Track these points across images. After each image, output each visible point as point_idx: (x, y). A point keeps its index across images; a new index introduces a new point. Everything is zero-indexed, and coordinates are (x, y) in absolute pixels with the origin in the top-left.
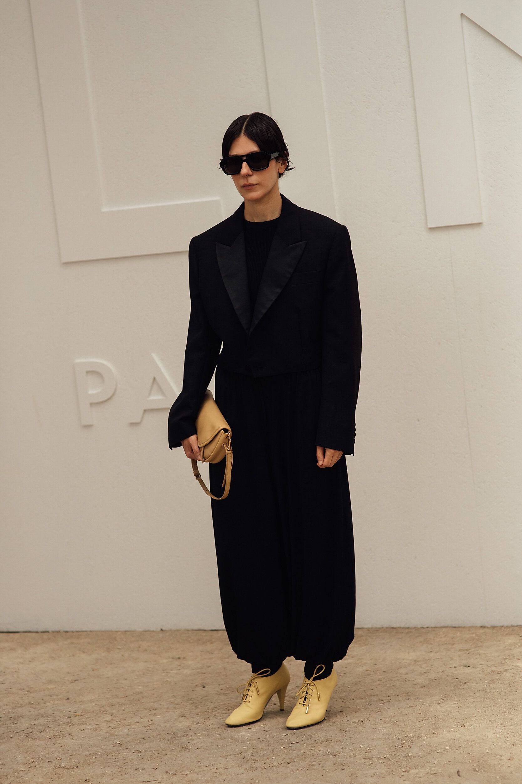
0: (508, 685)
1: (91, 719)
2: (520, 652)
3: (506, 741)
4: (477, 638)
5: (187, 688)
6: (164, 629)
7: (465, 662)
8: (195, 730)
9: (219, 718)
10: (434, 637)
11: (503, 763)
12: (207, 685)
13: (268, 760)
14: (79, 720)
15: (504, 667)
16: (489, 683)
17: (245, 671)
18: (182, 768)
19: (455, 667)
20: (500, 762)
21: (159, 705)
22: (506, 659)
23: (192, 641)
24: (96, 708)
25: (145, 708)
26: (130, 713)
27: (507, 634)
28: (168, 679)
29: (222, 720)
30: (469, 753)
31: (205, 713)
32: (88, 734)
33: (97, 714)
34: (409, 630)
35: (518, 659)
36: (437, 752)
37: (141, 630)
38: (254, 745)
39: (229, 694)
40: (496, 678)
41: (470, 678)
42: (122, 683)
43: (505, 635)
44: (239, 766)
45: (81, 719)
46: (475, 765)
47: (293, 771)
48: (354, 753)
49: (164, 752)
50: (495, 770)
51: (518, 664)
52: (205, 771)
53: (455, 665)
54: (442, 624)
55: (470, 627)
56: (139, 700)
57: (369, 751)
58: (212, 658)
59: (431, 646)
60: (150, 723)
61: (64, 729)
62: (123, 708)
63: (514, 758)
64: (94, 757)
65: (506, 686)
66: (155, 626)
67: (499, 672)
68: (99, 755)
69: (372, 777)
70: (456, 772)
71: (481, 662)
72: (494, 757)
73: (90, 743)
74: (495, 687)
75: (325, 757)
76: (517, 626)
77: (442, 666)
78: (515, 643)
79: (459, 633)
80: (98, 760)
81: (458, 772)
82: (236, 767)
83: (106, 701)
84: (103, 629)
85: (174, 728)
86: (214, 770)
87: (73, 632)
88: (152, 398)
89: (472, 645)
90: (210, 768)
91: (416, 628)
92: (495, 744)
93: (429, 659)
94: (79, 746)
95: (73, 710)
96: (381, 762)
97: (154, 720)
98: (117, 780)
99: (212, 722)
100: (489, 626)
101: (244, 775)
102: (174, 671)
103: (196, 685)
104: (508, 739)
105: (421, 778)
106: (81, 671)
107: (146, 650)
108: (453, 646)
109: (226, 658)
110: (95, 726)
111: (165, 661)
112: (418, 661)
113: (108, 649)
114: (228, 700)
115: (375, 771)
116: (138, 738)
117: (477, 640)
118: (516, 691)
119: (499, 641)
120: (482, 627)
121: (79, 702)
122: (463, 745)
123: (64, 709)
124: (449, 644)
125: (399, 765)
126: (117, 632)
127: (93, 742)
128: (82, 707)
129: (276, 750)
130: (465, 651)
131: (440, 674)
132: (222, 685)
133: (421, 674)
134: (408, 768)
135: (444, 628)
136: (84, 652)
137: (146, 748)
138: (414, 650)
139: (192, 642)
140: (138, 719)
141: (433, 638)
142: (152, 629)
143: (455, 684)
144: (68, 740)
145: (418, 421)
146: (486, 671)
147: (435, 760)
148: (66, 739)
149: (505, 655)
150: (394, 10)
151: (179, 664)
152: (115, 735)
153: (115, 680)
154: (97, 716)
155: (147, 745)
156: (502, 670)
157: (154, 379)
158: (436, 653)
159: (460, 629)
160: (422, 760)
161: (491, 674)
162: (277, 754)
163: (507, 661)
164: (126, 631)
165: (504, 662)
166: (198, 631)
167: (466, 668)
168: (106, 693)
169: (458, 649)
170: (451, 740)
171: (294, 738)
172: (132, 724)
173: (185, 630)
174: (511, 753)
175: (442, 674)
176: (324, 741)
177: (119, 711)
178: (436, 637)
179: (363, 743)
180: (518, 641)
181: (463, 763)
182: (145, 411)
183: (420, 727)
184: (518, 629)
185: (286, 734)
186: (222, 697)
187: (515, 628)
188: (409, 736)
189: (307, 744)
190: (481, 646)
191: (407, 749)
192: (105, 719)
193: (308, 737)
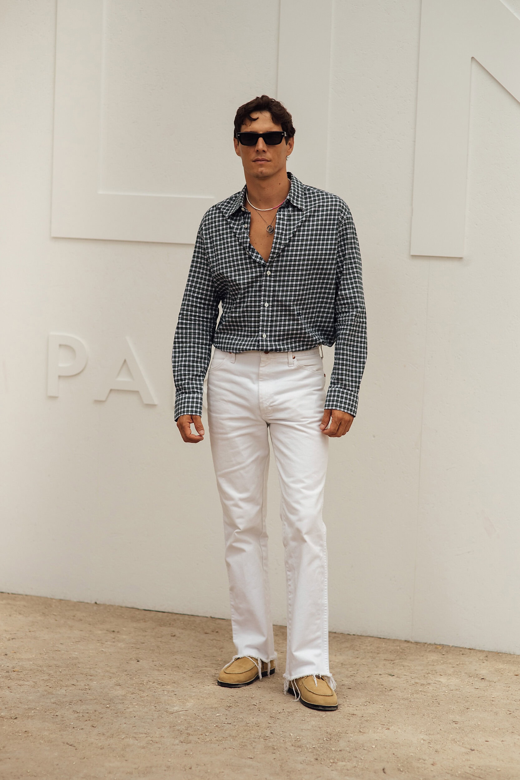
0: (431, 697)
1: (29, 676)
2: (443, 669)
3: (429, 748)
4: (401, 650)
5: (122, 660)
6: (98, 603)
7: (390, 671)
8: (130, 699)
9: (154, 691)
10: (360, 644)
11: (426, 767)
12: (141, 660)
13: (201, 736)
14: (18, 676)
15: (427, 680)
16: (413, 693)
17: (178, 651)
18: (119, 732)
19: (380, 675)
20: (424, 765)
21: (95, 672)
22: (429, 673)
23: (125, 617)
24: (33, 667)
25: (81, 673)
26: (67, 676)
27: (430, 651)
28: (103, 650)
29: (156, 693)
30: (394, 754)
31: (140, 685)
32: (26, 690)
33: (35, 673)
34: (336, 635)
35: (441, 675)
36: (364, 749)
37: (75, 600)
38: (188, 721)
39: (162, 670)
40: (420, 689)
41: (394, 686)
42: (58, 647)
43: (428, 651)
44: (174, 738)
45: (19, 675)
46: (399, 765)
47: (225, 748)
48: (284, 740)
49: (101, 716)
50: (418, 772)
51: (440, 680)
52: (140, 737)
53: (380, 673)
54: (369, 634)
55: (395, 640)
56: (75, 665)
57: (299, 739)
58: (145, 636)
59: (357, 652)
60: (86, 687)
61: (3, 682)
62: (60, 670)
63: (436, 764)
64: (33, 712)
65: (429, 698)
66: (89, 597)
67: (422, 685)
68: (38, 710)
69: (301, 763)
70: (382, 769)
71: (405, 673)
72: (419, 760)
74: (418, 697)
75: (256, 740)
76: (440, 645)
77: (368, 672)
78: (437, 660)
79: (384, 644)
80: (36, 715)
81: (383, 769)
82: (170, 738)
83: (43, 661)
84: (39, 595)
85: (110, 695)
86: (149, 738)
87: (9, 594)
88: (120, 379)
89: (396, 657)
90: (146, 735)
91: (343, 634)
92: (419, 749)
93: (355, 664)
94: (18, 700)
95: (11, 666)
96: (310, 751)
97: (90, 685)
98: (55, 735)
99: (147, 694)
100: (413, 642)
101: (179, 746)
102: (109, 643)
103: (131, 659)
104: (431, 746)
105: (348, 770)
106: (18, 631)
107: (81, 620)
108: (379, 655)
109: (158, 637)
110: (33, 683)
111: (100, 632)
112: (344, 665)
113: (43, 613)
114: (161, 676)
115: (304, 758)
116: (75, 699)
117: (401, 653)
118: (439, 704)
119: (423, 656)
120: (405, 641)
121: (17, 659)
122: (389, 746)
123: (2, 663)
124: (374, 652)
125: (327, 756)
126: (52, 599)
127: (31, 698)
128: (20, 664)
129: (209, 727)
130: (390, 662)
131: (366, 679)
132: (156, 661)
133: (347, 677)
134: (336, 760)
135: (370, 638)
136: (20, 614)
137: (83, 710)
138: (340, 654)
139: (126, 618)
140: (75, 682)
141: (358, 645)
142: (86, 601)
143: (380, 690)
144: (7, 692)
145: (374, 437)
146: (409, 682)
147: (362, 756)
148: (5, 692)
149: (428, 669)
150: (408, 44)
151: (113, 637)
152: (53, 694)
153: (52, 643)
155: (84, 707)
156: (425, 683)
157: (125, 361)
158: (362, 659)
159: (385, 640)
160: (349, 755)
161: (415, 685)
162: (210, 731)
163: (429, 675)
164: (61, 600)
165: (426, 676)
166: (132, 609)
167: (391, 677)
168: (43, 654)
169: (383, 659)
170: (377, 740)
171: (226, 719)
172: (69, 686)
173: (118, 606)
174: (434, 759)
175: (367, 679)
176: (255, 725)
177: (56, 672)
178: (362, 645)
179: (292, 732)
180: (441, 659)
181: (388, 762)
182: (111, 390)
183: (347, 725)
184: (440, 648)
185: (219, 715)
186: (156, 673)
187: (438, 646)
188: (337, 731)
189: (239, 726)
190: (405, 659)
191: (335, 742)
192: (43, 678)
193: (240, 720)
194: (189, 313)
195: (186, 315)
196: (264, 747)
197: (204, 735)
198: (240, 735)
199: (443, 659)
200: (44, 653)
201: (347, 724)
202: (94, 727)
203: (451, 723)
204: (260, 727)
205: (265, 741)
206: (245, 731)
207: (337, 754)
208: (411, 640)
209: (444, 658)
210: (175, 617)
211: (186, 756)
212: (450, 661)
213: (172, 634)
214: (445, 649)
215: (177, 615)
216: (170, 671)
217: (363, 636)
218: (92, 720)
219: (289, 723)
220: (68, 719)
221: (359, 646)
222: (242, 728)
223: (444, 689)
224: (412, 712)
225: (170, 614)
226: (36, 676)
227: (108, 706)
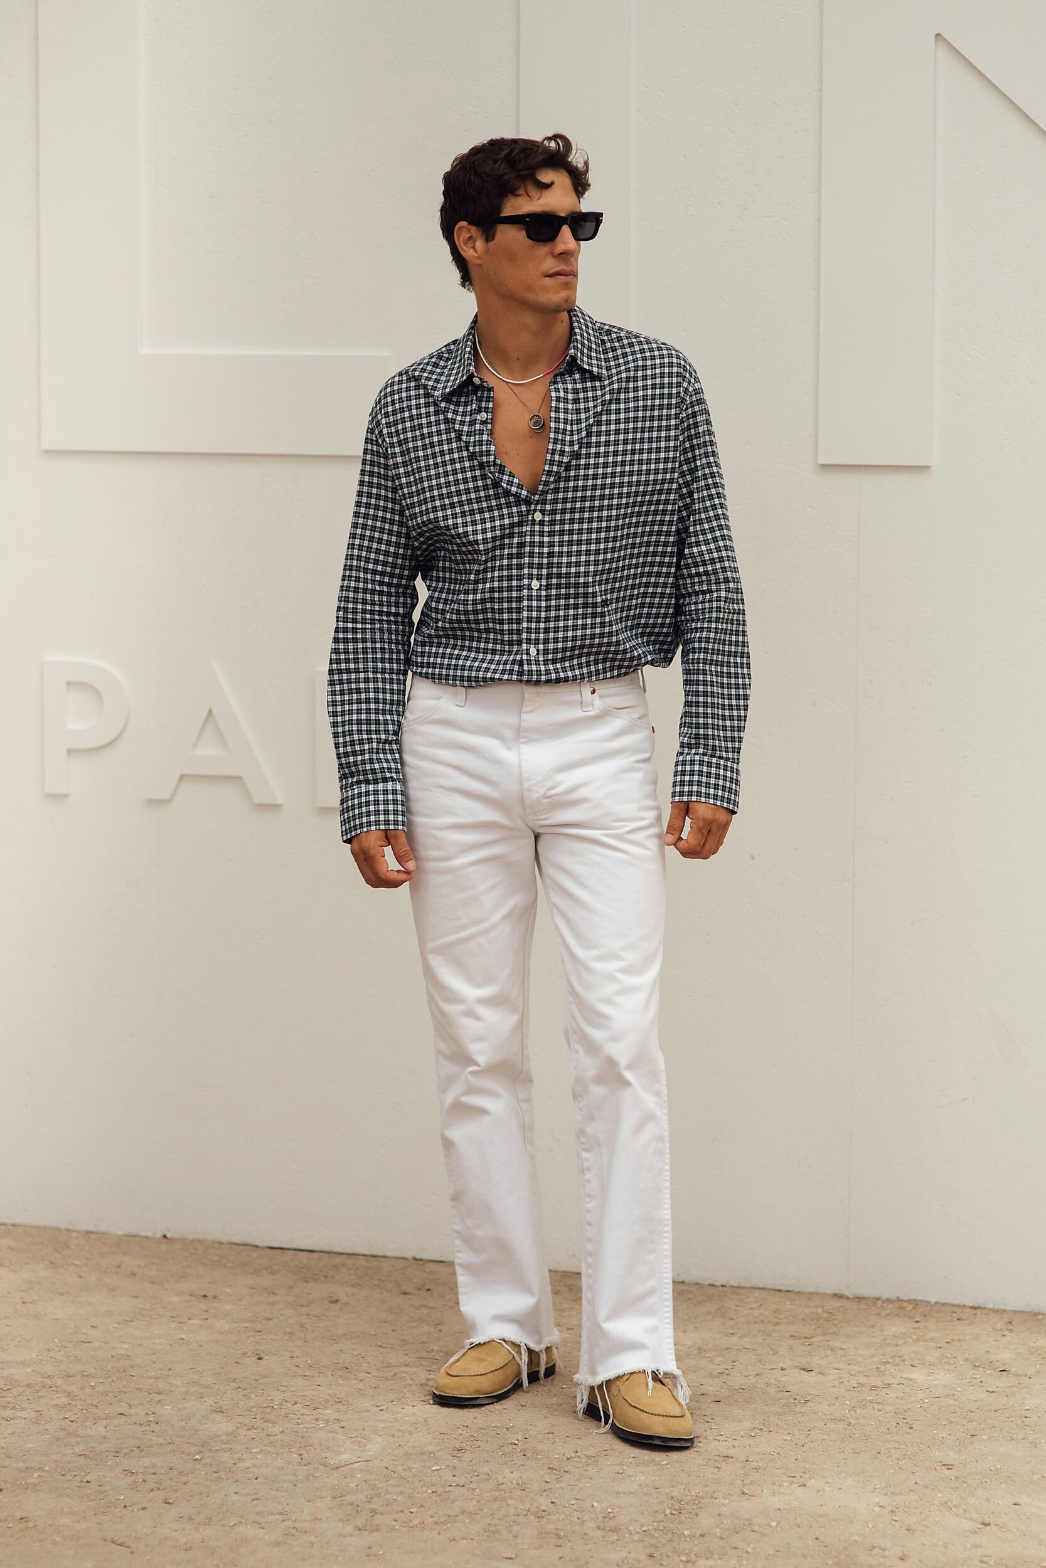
0: (893, 1414)
1: (25, 1398)
2: (916, 1352)
3: (893, 1522)
4: (825, 1315)
5: (225, 1357)
6: (168, 1235)
7: (803, 1362)
8: (245, 1441)
9: (295, 1422)
10: (737, 1306)
12: (266, 1355)
13: (400, 1514)
15: (884, 1378)
16: (854, 1407)
17: (345, 1334)
18: (223, 1513)
19: (782, 1369)
20: (882, 1561)
21: (168, 1385)
22: (889, 1363)
23: (229, 1265)
24: (34, 1378)
25: (137, 1389)
26: (108, 1395)
27: (888, 1315)
28: (183, 1337)
29: (301, 1426)
30: (817, 1539)
31: (266, 1409)
32: (20, 1428)
33: (37, 1391)
34: (685, 1288)
35: (913, 1366)
36: (753, 1531)
37: (120, 1233)
38: (372, 1483)
39: (313, 1376)
40: (869, 1398)
41: (813, 1393)
42: (86, 1334)
43: (883, 1315)
44: (341, 1520)
47: (454, 1539)
48: (580, 1516)
49: (183, 1479)
51: (912, 1376)
52: (270, 1522)
53: (781, 1365)
54: (755, 1282)
55: (811, 1294)
56: (124, 1371)
57: (611, 1515)
58: (273, 1304)
59: (732, 1322)
60: (150, 1419)
62: (93, 1384)
63: (909, 1557)
64: (36, 1475)
65: (889, 1415)
66: (151, 1225)
67: (874, 1388)
68: (47, 1471)
71: (837, 1365)
72: (871, 1550)
73: (27, 1445)
74: (866, 1416)
75: (520, 1519)
76: (909, 1301)
77: (755, 1365)
78: (904, 1334)
79: (788, 1303)
80: (44, 1482)
82: (335, 1521)
83: (54, 1366)
84: (41, 1223)
85: (201, 1433)
86: (290, 1524)
88: (200, 752)
89: (815, 1330)
90: (281, 1518)
91: (699, 1284)
92: (870, 1526)
93: (728, 1348)
94: (3, 1451)
96: (636, 1538)
97: (158, 1414)
98: (86, 1524)
99: (281, 1429)
100: (851, 1296)
101: (354, 1539)
102: (195, 1321)
103: (244, 1354)
104: (897, 1519)
107: (134, 1274)
108: (778, 1328)
109: (302, 1306)
110: (34, 1414)
111: (175, 1299)
113: (52, 1263)
114: (311, 1388)
115: (624, 1554)
116: (127, 1446)
117: (826, 1320)
118: (911, 1428)
119: (873, 1327)
120: (835, 1295)
122: (805, 1522)
124: (768, 1322)
125: (674, 1548)
126: (68, 1230)
127: (31, 1445)
129: (418, 1495)
130: (804, 1340)
131: (752, 1379)
132: (297, 1357)
133: (712, 1376)
134: (693, 1556)
135: (757, 1291)
137: (145, 1468)
139: (232, 1267)
140: (124, 1409)
141: (734, 1307)
142: (143, 1233)
143: (783, 1401)
146: (846, 1383)
147: (748, 1545)
149: (884, 1355)
151: (205, 1308)
152: (77, 1436)
153: (72, 1326)
154: (36, 1394)
155: (147, 1461)
156: (879, 1383)
157: (210, 712)
158: (741, 1337)
159: (791, 1295)
160: (720, 1543)
161: (858, 1389)
162: (419, 1504)
163: (888, 1366)
164: (89, 1233)
165: (882, 1368)
166: (242, 1247)
167: (805, 1373)
168: (53, 1350)
169: (788, 1335)
170: (779, 1510)
171: (454, 1476)
172: (112, 1418)
173: (214, 1242)
174: (903, 1546)
175: (755, 1379)
176: (517, 1487)
177: (83, 1388)
178: (742, 1307)
179: (598, 1499)
180: (912, 1331)
181: (805, 1557)
182: (182, 777)
183: (715, 1480)
184: (910, 1307)
185: (438, 1468)
186: (300, 1382)
187: (905, 1304)
188: (693, 1493)
189: (481, 1490)
190: (835, 1333)
191: (690, 1518)
192: (55, 1402)
193: (484, 1476)
194: (359, 606)
195: (353, 612)
196: (538, 1535)
197: (407, 1512)
198: (485, 1510)
199: (917, 1330)
200: (57, 1349)
201: (714, 1477)
202: (169, 1503)
203: (938, 1468)
204: (527, 1490)
205: (540, 1519)
206: (495, 1500)
207: (696, 1542)
208: (846, 1293)
209: (918, 1328)
210: (337, 1260)
211: (372, 1558)
212: (933, 1335)
213: (332, 1297)
214: (920, 1311)
215: (342, 1256)
216: (331, 1378)
217: (743, 1288)
218: (164, 1489)
219: (589, 1480)
220: (112, 1489)
221: (736, 1310)
222: (489, 1494)
223: (921, 1395)
224: (853, 1446)
225: (325, 1255)
226: (41, 1397)
227: (197, 1457)
